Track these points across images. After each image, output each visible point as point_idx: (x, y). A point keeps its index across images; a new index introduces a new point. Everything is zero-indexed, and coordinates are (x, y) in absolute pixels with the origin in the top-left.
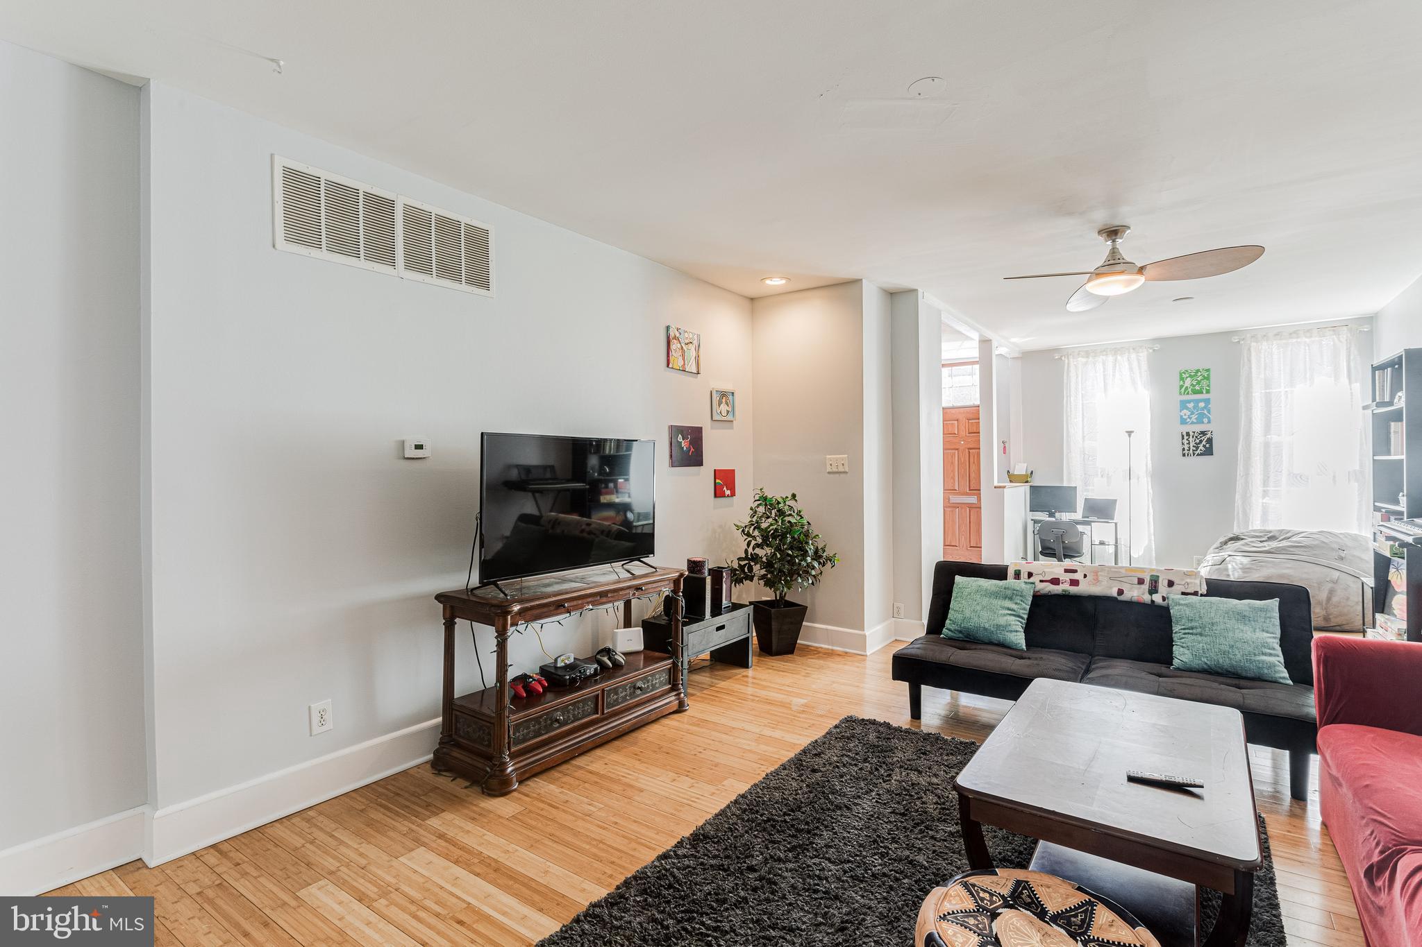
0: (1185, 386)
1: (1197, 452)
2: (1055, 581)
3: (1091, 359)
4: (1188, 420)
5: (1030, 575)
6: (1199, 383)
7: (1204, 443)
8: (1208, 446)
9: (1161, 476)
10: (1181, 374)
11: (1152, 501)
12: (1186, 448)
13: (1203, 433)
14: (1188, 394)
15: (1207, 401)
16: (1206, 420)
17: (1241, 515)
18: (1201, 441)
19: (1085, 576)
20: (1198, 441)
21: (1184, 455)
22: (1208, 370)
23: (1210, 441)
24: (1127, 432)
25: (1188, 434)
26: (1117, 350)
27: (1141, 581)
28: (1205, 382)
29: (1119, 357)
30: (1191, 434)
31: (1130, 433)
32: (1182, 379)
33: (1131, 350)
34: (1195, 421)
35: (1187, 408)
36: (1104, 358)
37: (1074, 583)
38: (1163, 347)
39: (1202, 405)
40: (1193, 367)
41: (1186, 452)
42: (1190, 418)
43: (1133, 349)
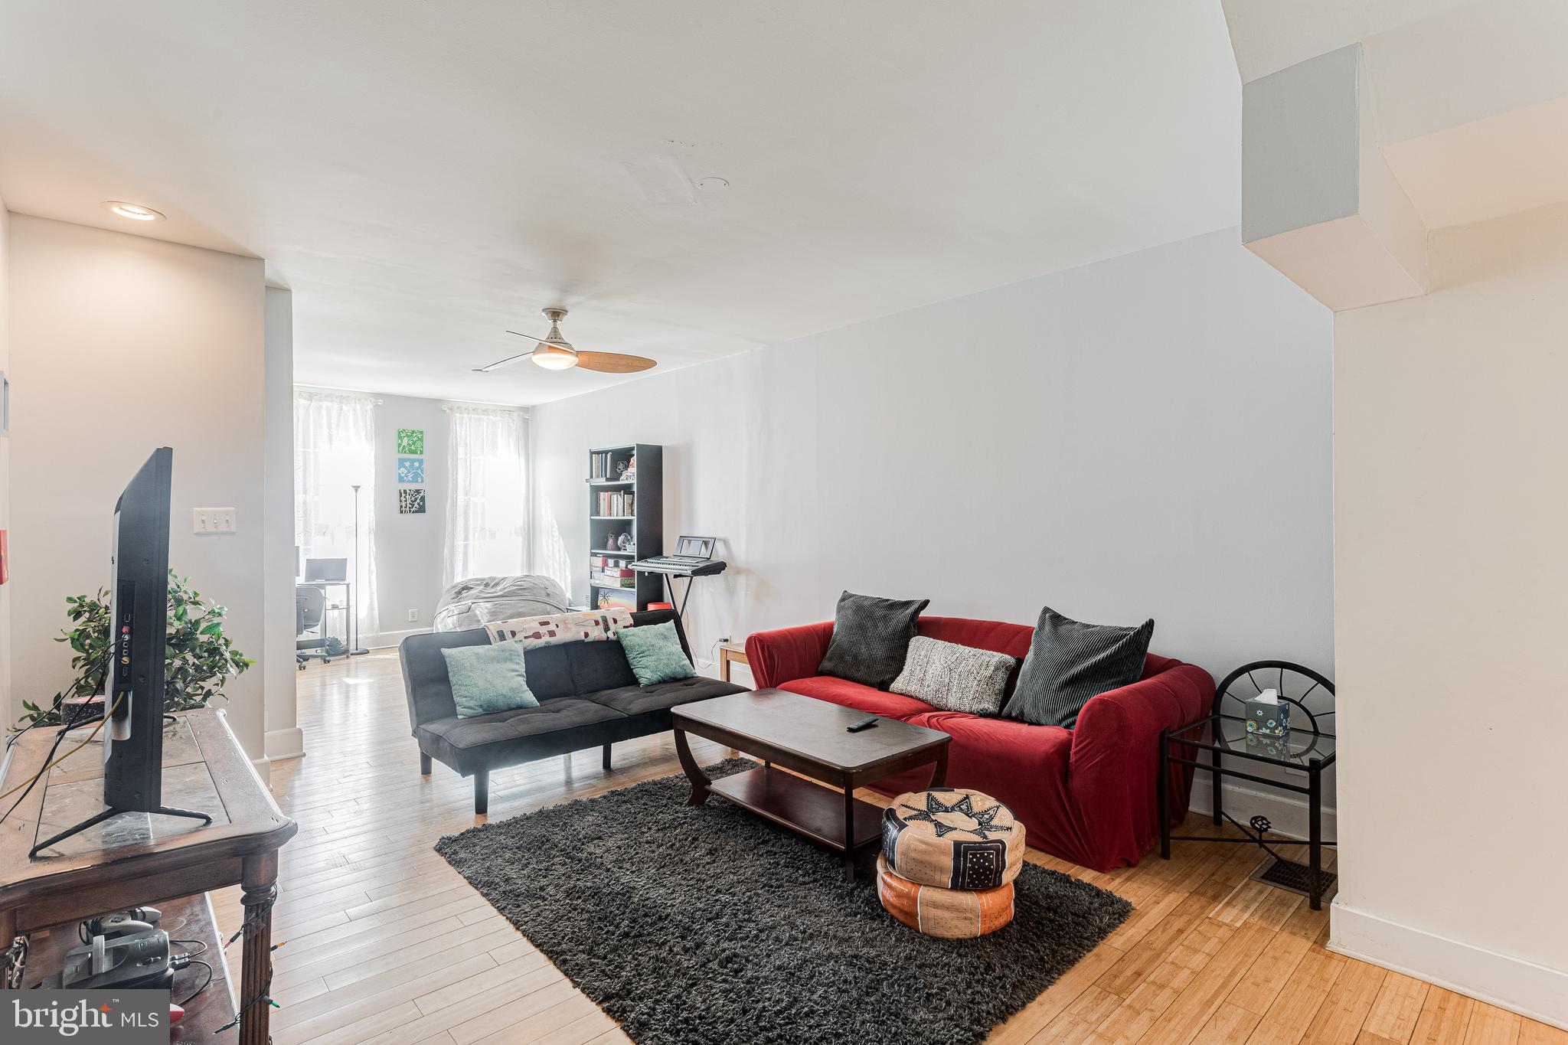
0: (403, 444)
1: (412, 510)
2: (537, 635)
3: (314, 403)
4: (405, 478)
5: (513, 634)
6: (414, 443)
7: (418, 501)
8: (421, 503)
9: (383, 533)
10: (399, 432)
11: (375, 559)
12: (404, 506)
13: (418, 491)
14: (405, 452)
15: (421, 461)
16: (419, 479)
17: (448, 568)
18: (416, 499)
19: (557, 626)
20: (413, 499)
21: (402, 512)
22: (421, 432)
23: (423, 499)
24: (353, 487)
25: (405, 492)
26: (342, 398)
27: (597, 623)
28: (419, 444)
29: (344, 407)
30: (408, 492)
31: (356, 488)
32: (400, 438)
33: (357, 401)
34: (411, 479)
35: (405, 467)
36: (329, 404)
37: (552, 634)
38: (386, 403)
39: (417, 464)
40: (409, 427)
41: (403, 509)
42: (407, 477)
43: (359, 400)
